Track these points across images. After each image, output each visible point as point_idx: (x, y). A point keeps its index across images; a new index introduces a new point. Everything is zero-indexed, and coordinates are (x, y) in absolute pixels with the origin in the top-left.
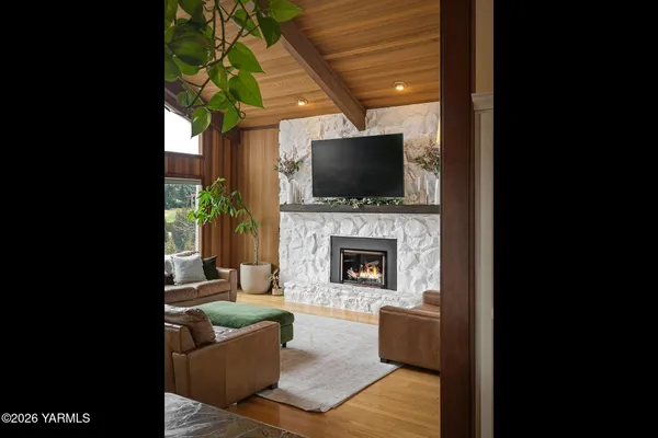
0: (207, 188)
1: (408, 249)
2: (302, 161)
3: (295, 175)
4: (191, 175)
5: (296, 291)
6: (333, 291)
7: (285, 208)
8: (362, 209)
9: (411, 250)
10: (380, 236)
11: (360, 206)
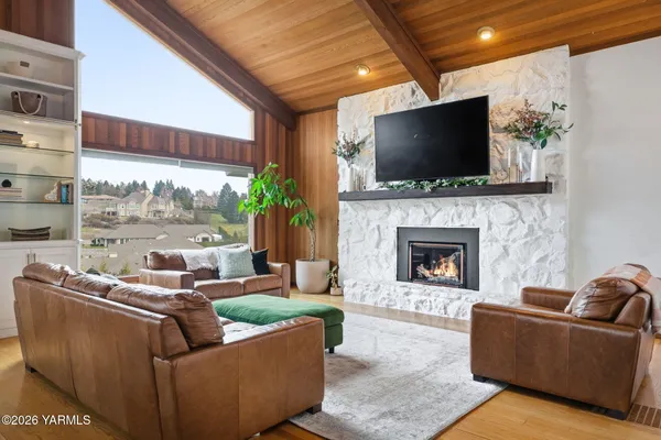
0: (259, 176)
1: (494, 240)
2: (363, 142)
3: (356, 160)
4: (242, 162)
5: (358, 290)
6: (401, 291)
7: (345, 197)
8: (435, 193)
9: (497, 241)
10: (457, 225)
11: (434, 189)
